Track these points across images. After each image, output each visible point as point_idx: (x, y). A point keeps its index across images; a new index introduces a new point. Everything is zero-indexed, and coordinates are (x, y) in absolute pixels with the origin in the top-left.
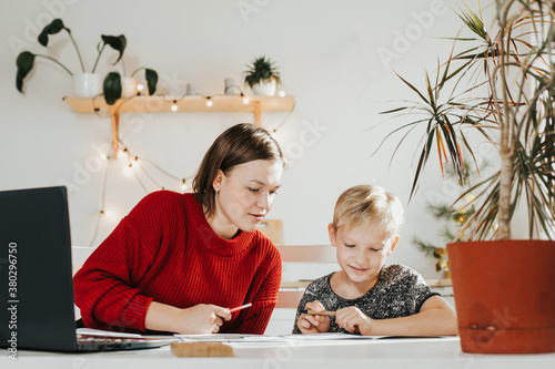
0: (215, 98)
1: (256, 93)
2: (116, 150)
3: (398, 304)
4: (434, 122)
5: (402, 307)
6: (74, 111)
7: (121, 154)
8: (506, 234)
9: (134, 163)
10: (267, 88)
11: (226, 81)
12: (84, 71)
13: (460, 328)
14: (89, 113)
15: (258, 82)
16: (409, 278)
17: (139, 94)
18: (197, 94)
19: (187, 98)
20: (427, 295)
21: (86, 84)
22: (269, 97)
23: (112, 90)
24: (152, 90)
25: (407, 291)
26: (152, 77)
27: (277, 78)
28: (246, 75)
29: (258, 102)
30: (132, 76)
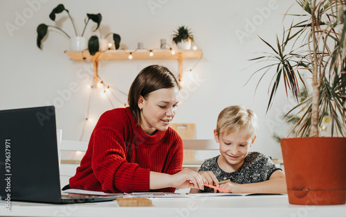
0: (155, 51)
1: (179, 48)
2: (96, 82)
3: (256, 175)
4: (282, 65)
5: (258, 177)
6: (71, 59)
7: (99, 85)
8: (316, 134)
9: (107, 90)
10: (186, 45)
11: (161, 41)
12: (77, 35)
13: (288, 189)
14: (80, 60)
15: (180, 41)
16: (263, 160)
17: (109, 49)
18: (143, 49)
19: (138, 51)
20: (273, 169)
21: (78, 43)
22: (187, 50)
23: (93, 46)
24: (117, 47)
25: (261, 168)
26: (117, 38)
27: (192, 39)
28: (173, 37)
29: (180, 53)
30: (105, 38)
